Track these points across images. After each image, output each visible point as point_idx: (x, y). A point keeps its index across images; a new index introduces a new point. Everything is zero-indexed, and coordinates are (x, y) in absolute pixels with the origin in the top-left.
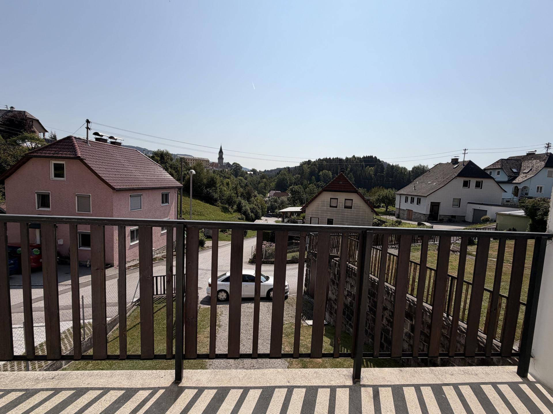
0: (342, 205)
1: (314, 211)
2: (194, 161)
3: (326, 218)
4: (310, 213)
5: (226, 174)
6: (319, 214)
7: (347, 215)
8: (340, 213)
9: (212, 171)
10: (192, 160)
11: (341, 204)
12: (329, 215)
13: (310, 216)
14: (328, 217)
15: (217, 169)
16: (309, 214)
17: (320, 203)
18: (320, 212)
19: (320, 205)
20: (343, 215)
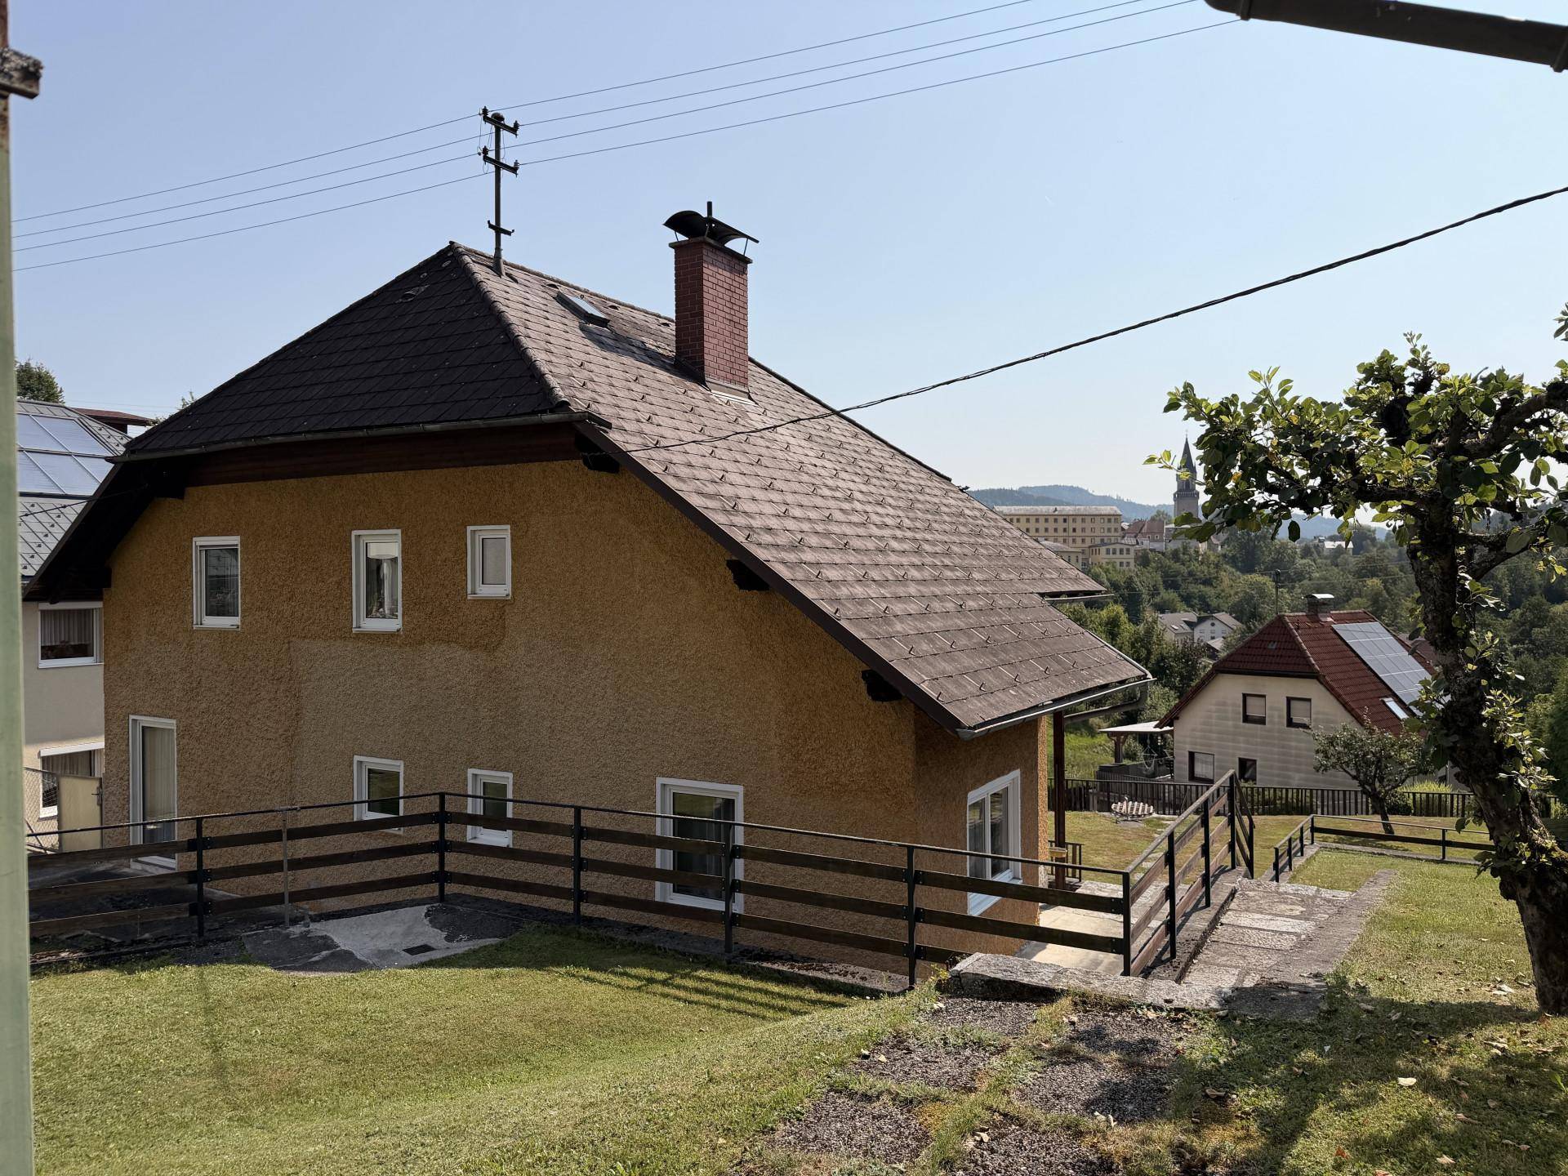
0: (1280, 717)
1: (1198, 734)
2: (1056, 520)
3: (1234, 755)
4: (1188, 740)
5: (1194, 566)
6: (1215, 742)
7: (1296, 748)
8: (1276, 742)
9: (1132, 554)
10: (1051, 519)
11: (1276, 713)
12: (1242, 745)
13: (1189, 748)
14: (1243, 753)
15: (1156, 546)
16: (1185, 743)
17: (1213, 708)
18: (1214, 735)
19: (1214, 715)
20: (1283, 747)
